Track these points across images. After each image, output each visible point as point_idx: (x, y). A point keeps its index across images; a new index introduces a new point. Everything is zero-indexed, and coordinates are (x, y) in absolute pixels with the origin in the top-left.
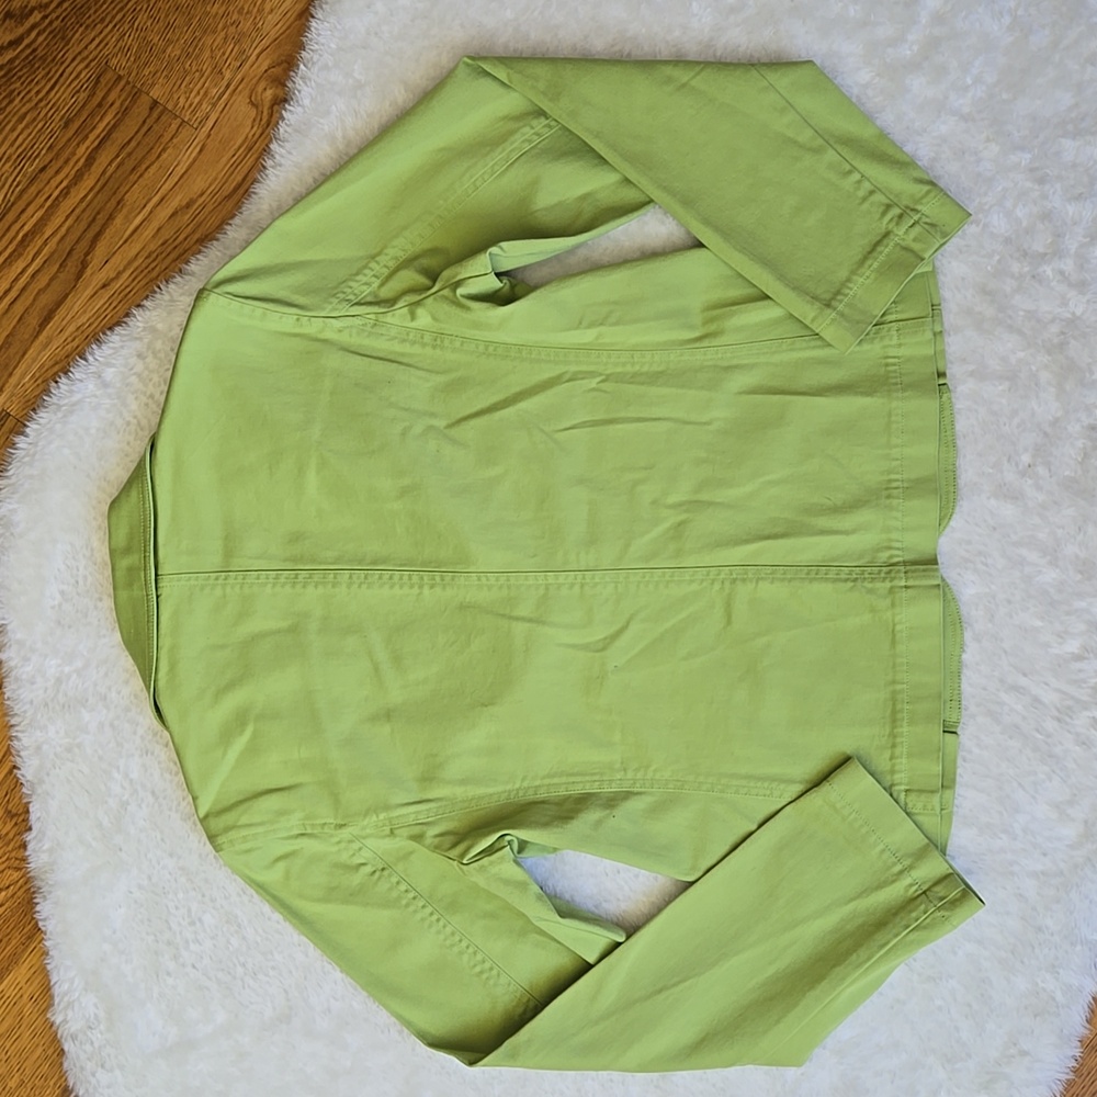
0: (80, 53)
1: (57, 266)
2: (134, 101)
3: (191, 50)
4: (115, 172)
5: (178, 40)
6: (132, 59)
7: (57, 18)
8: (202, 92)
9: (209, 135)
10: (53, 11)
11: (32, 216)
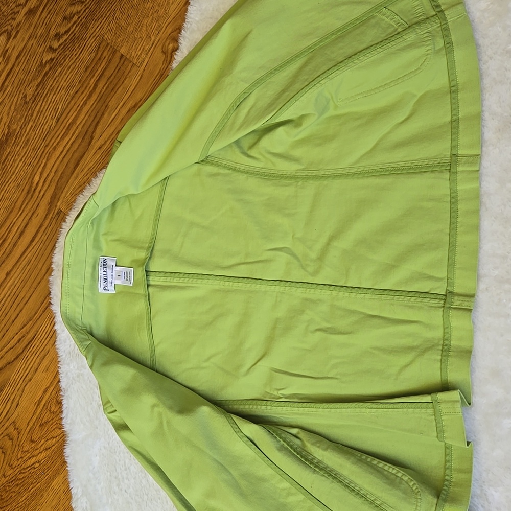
0: (92, 34)
1: (81, 139)
2: (113, 55)
3: (137, 27)
4: (105, 91)
5: (132, 22)
6: (113, 34)
7: (84, 17)
8: (142, 49)
9: (144, 70)
10: (82, 14)
11: (72, 115)
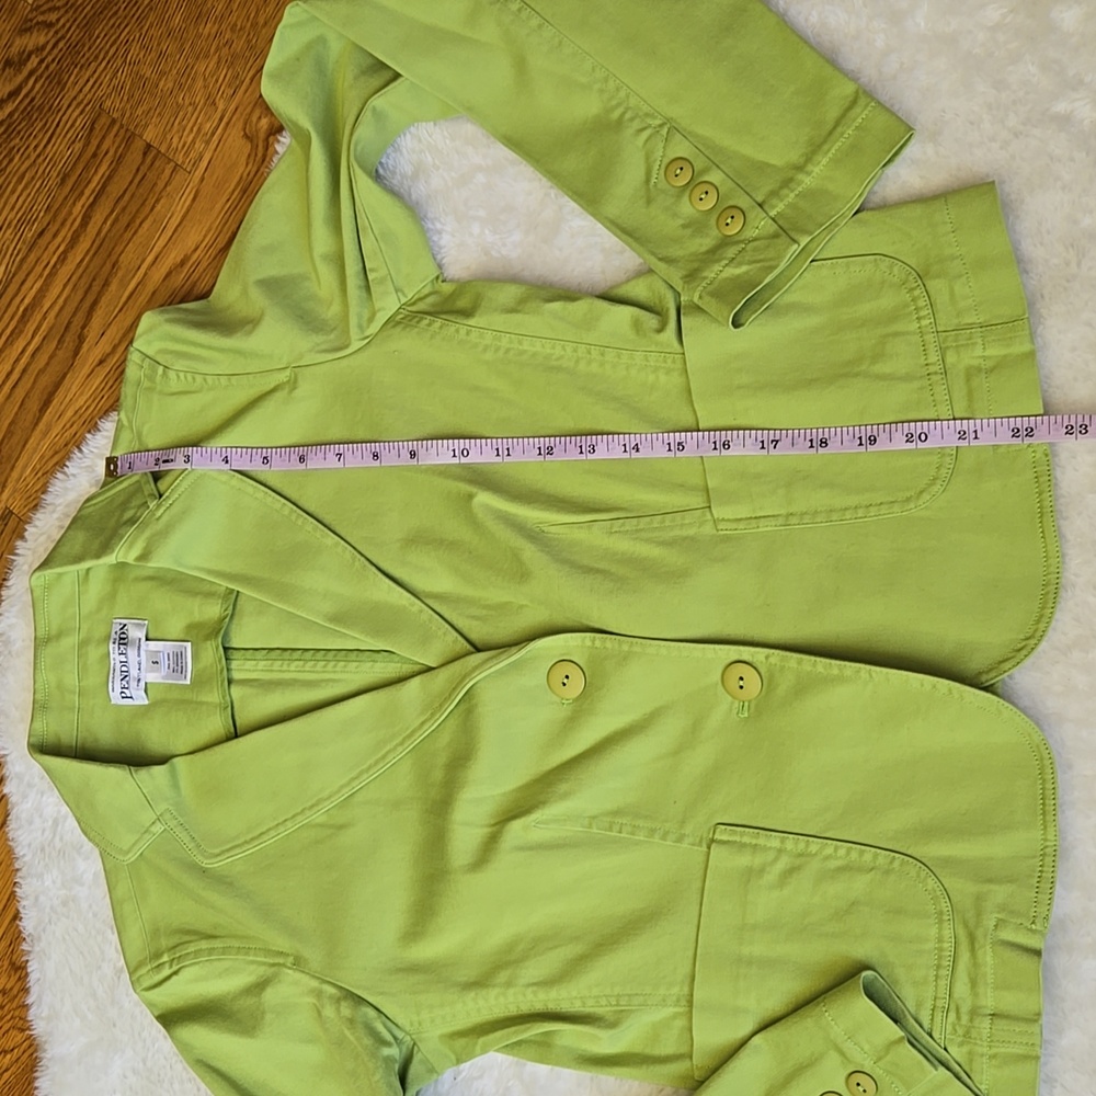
0: (75, 98)
1: (55, 342)
2: (128, 147)
3: (183, 80)
4: (109, 231)
5: (170, 70)
6: (125, 98)
7: (53, 60)
8: (195, 129)
9: (202, 179)
10: (49, 53)
11: (32, 288)
